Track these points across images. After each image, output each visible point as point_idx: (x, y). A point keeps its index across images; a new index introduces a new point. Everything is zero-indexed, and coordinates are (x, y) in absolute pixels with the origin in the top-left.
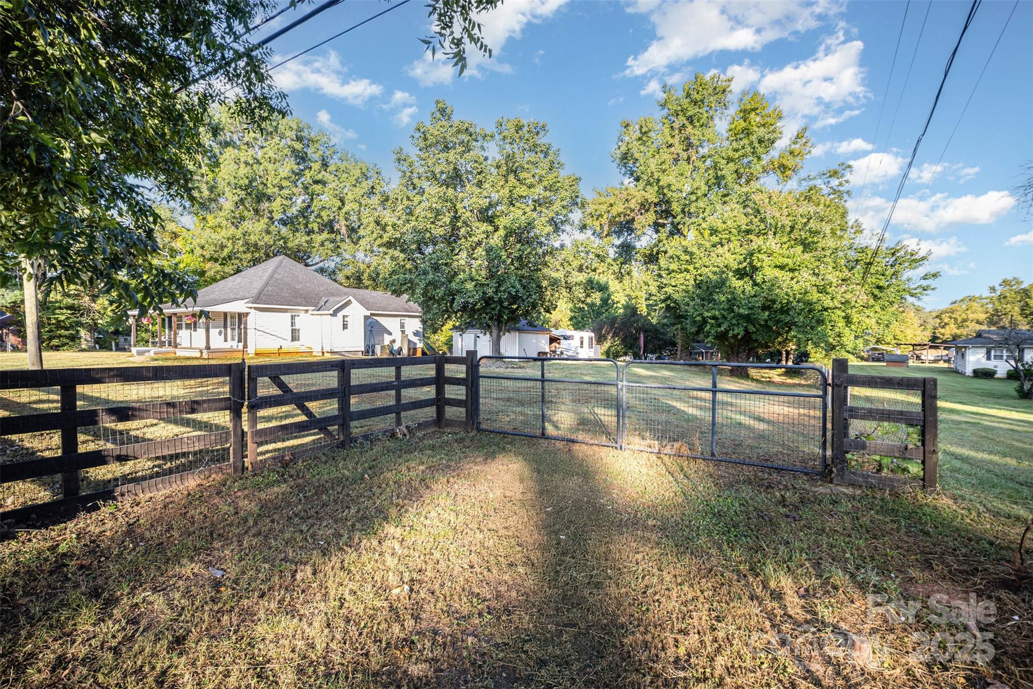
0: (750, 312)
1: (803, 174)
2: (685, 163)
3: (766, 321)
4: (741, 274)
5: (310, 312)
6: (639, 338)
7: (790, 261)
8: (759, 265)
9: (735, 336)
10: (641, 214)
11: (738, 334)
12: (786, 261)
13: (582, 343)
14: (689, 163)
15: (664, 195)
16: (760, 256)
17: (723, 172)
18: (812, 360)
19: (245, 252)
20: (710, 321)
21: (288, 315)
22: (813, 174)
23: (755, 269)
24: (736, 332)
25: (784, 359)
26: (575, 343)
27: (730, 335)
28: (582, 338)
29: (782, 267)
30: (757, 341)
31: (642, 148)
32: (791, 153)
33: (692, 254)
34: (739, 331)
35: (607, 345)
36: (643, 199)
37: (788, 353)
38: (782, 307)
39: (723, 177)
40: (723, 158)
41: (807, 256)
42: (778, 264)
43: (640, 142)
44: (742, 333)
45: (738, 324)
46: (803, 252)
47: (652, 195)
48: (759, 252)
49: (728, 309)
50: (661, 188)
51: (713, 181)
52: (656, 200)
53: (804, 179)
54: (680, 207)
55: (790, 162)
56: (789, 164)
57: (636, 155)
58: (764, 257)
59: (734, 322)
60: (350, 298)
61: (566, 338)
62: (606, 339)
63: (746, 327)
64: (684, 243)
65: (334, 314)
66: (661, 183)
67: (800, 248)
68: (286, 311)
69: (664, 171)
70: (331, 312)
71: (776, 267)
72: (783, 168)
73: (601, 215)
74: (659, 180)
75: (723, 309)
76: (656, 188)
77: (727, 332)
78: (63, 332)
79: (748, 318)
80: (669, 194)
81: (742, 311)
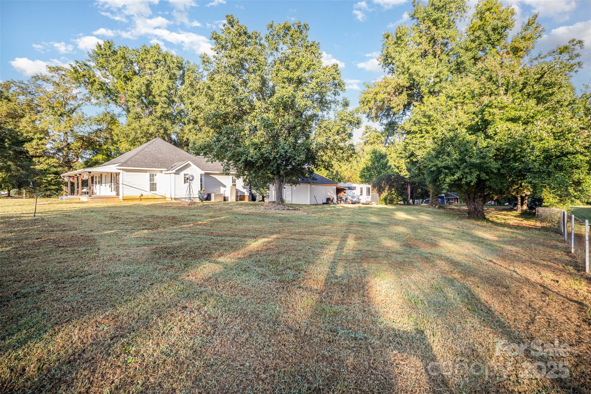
0: (482, 160)
1: (534, 53)
2: (432, 57)
3: (499, 170)
4: (473, 129)
5: (163, 172)
6: (407, 189)
7: (522, 114)
8: (490, 118)
9: (468, 184)
10: (396, 96)
11: (471, 182)
12: (518, 114)
13: (362, 192)
14: (435, 57)
15: (414, 80)
16: (491, 110)
17: (462, 59)
18: (546, 204)
19: (142, 137)
20: (444, 170)
21: (148, 174)
22: (544, 54)
23: (486, 123)
24: (469, 179)
25: (519, 203)
26: (357, 192)
27: (463, 182)
28: (361, 188)
29: (514, 120)
30: (490, 188)
31: (398, 49)
32: (523, 38)
33: (429, 117)
34: (472, 178)
35: (385, 194)
36: (396, 84)
37: (523, 199)
38: (515, 156)
39: (462, 62)
40: (462, 48)
41: (541, 108)
42: (510, 116)
43: (396, 45)
44: (475, 180)
45: (471, 172)
46: (537, 104)
47: (404, 81)
48: (490, 107)
49: (460, 160)
50: (411, 75)
51: (454, 67)
52: (408, 85)
53: (536, 59)
54: (428, 89)
55: (522, 45)
56: (521, 46)
57: (393, 55)
58: (496, 111)
59: (467, 170)
60: (189, 162)
61: (350, 188)
62: (384, 190)
63: (478, 175)
64: (423, 109)
65: (177, 172)
66: (410, 71)
67: (532, 102)
68: (146, 171)
69: (413, 62)
70: (174, 171)
71: (508, 120)
72: (515, 50)
73: (369, 101)
74: (409, 69)
75: (456, 159)
76: (407, 76)
77: (460, 179)
78: (53, 187)
79: (480, 167)
80: (417, 79)
81: (473, 160)
